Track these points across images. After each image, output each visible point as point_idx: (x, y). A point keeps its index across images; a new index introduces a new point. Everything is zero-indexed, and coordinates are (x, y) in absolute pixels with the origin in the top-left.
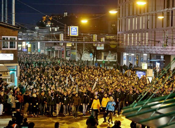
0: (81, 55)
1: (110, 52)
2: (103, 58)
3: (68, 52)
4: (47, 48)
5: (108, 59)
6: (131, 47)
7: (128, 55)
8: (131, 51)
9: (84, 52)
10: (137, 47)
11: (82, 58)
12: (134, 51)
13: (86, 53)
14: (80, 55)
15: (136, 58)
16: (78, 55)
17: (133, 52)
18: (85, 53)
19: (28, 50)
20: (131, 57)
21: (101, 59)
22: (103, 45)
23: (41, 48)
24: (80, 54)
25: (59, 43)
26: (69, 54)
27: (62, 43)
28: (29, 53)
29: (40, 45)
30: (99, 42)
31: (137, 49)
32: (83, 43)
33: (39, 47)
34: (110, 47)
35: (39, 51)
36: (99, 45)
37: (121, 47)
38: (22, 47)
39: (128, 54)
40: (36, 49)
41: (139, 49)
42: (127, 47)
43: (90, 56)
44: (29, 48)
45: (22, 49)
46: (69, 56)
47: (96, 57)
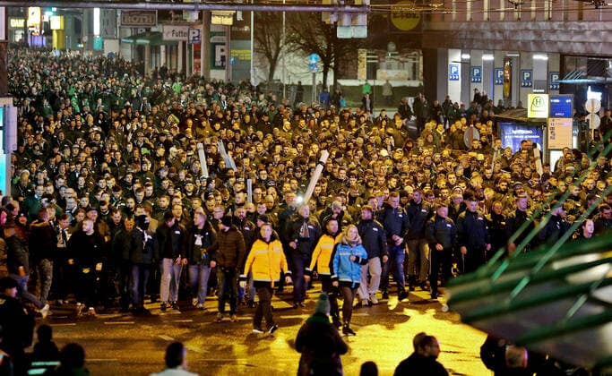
0: (273, 63)
1: (392, 46)
2: (362, 71)
3: (218, 48)
4: (129, 33)
5: (382, 78)
6: (478, 26)
7: (470, 60)
8: (480, 44)
9: (286, 48)
10: (506, 26)
11: (278, 75)
12: (495, 42)
13: (292, 54)
14: (267, 59)
15: (500, 73)
16: (261, 60)
17: (491, 47)
18: (289, 51)
19: (50, 41)
20: (479, 68)
21: (355, 78)
22: (362, 19)
23: (106, 34)
24: (269, 55)
25: (179, 12)
26: (223, 58)
28: (56, 53)
29: (103, 22)
30: (348, 8)
31: (507, 33)
32: (280, 13)
33: (97, 30)
34: (393, 28)
35: (97, 45)
36: (346, 19)
37: (437, 25)
38: (25, 28)
39: (467, 57)
40: (85, 39)
41: (514, 32)
42: (464, 25)
43: (312, 65)
44: (55, 34)
45: (25, 35)
46: (222, 67)
47: (335, 70)
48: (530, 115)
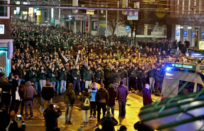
0: (114, 29)
3: (95, 23)
4: (63, 17)
6: (186, 16)
7: (183, 28)
8: (187, 23)
9: (119, 23)
10: (197, 17)
11: (116, 33)
12: (192, 22)
13: (121, 26)
14: (112, 27)
15: (194, 33)
16: (110, 28)
17: (190, 24)
18: (120, 24)
19: (36, 20)
20: (186, 32)
21: (143, 34)
22: (136, 13)
24: (112, 26)
26: (96, 26)
27: (76, 9)
28: (38, 24)
29: (54, 13)
30: (131, 9)
31: (196, 19)
32: (117, 11)
33: (52, 16)
34: (156, 17)
35: (52, 21)
36: (131, 13)
37: (172, 16)
38: (28, 15)
39: (182, 27)
40: (48, 19)
41: (199, 19)
42: (181, 16)
43: (127, 30)
44: (38, 17)
45: (28, 17)
46: (96, 30)
47: (136, 31)
48: (200, 48)
